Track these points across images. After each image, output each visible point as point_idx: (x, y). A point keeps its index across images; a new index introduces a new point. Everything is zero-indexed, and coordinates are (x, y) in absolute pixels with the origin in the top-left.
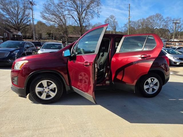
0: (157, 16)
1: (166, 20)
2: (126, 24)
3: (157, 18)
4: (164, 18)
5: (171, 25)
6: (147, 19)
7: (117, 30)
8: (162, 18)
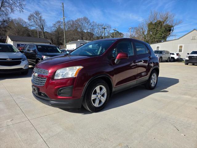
0: (85, 19)
1: (92, 24)
2: (55, 24)
3: (85, 21)
4: (91, 22)
5: (97, 29)
6: (76, 21)
7: (45, 30)
8: (89, 22)
